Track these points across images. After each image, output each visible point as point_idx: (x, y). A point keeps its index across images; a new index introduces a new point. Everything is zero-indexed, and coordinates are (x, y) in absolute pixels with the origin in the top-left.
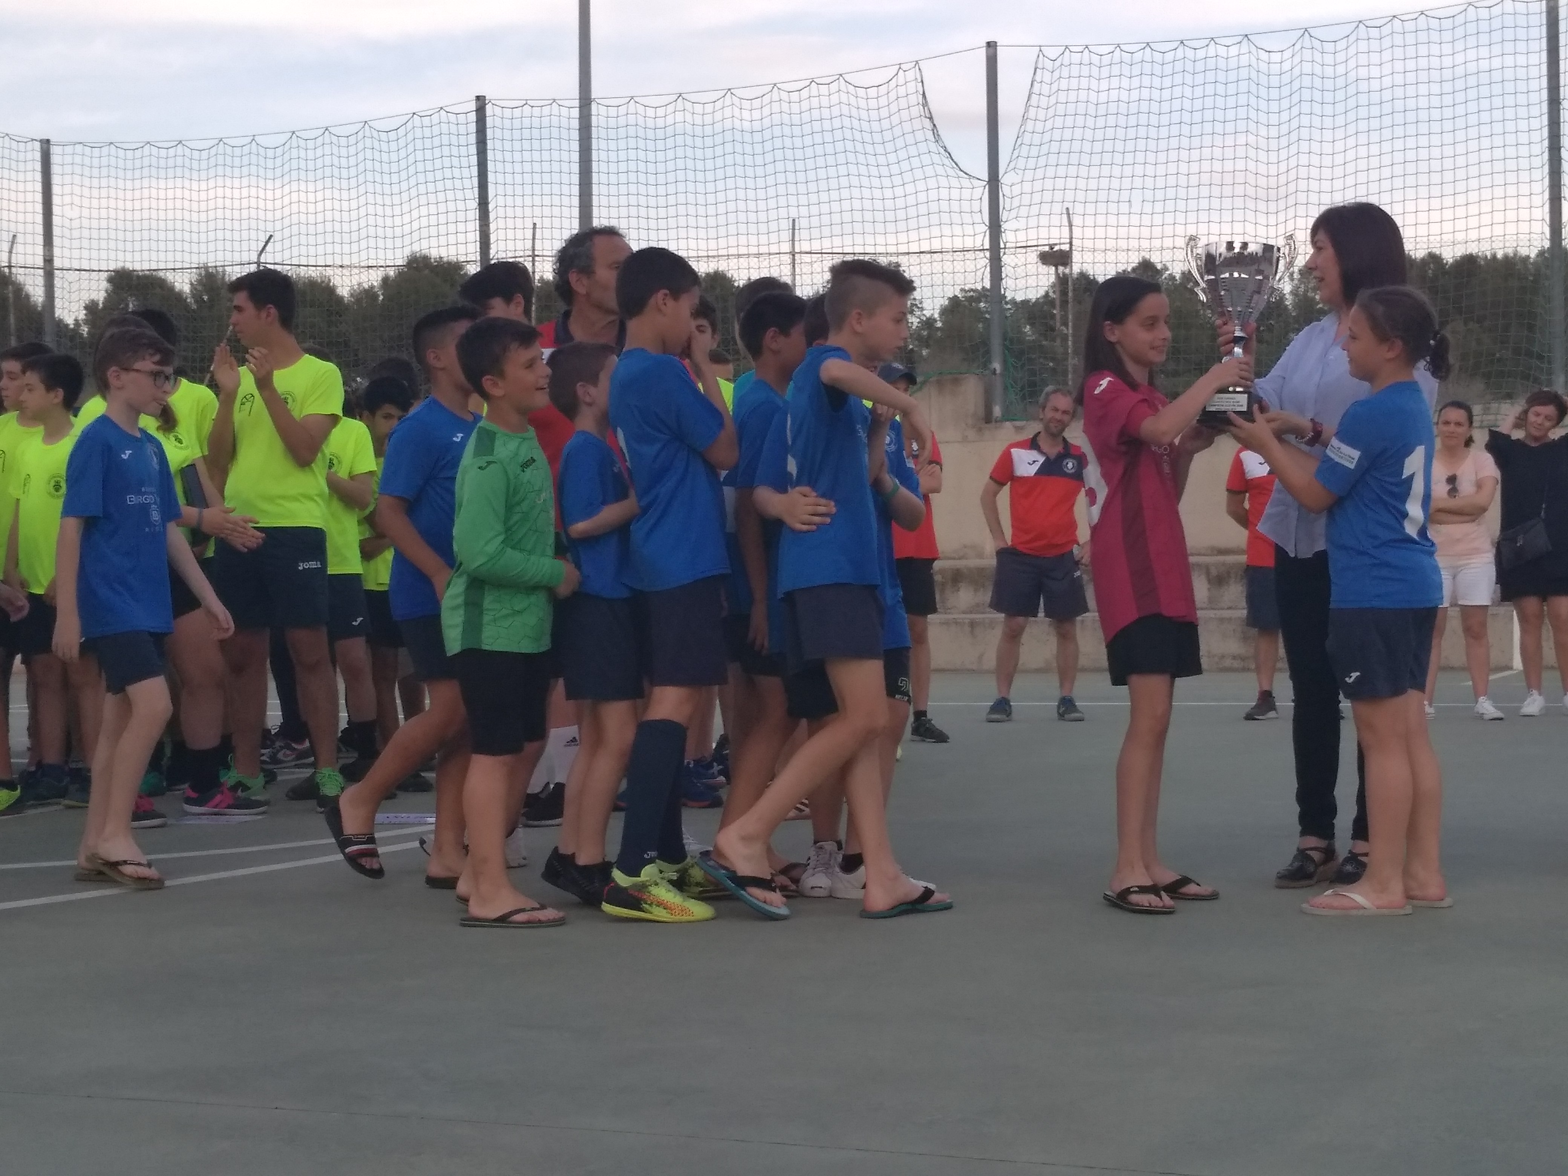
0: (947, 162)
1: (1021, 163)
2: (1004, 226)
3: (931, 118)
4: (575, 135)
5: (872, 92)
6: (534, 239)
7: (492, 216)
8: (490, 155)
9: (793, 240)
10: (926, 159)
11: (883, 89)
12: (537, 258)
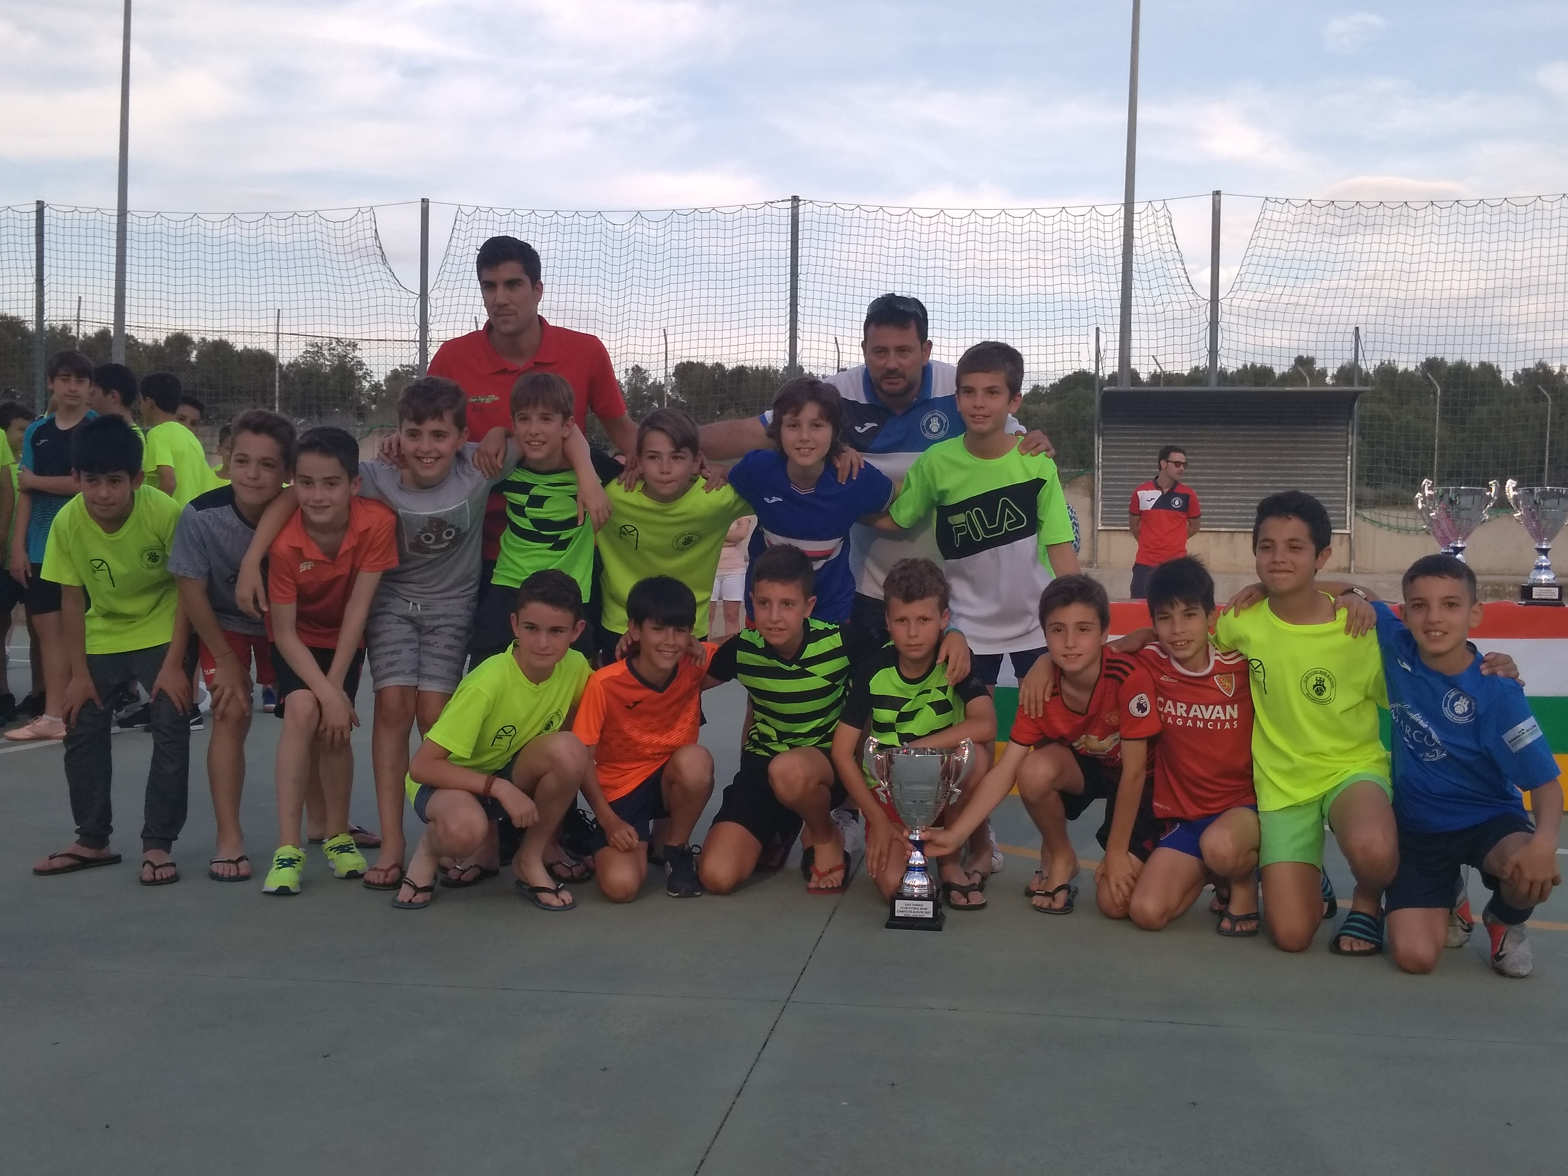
0: (391, 279)
1: (444, 284)
2: (430, 327)
3: (380, 248)
4: (114, 236)
5: (339, 226)
6: (79, 309)
7: (46, 290)
8: (46, 245)
9: (278, 325)
10: (376, 276)
11: (347, 224)
12: (81, 323)
